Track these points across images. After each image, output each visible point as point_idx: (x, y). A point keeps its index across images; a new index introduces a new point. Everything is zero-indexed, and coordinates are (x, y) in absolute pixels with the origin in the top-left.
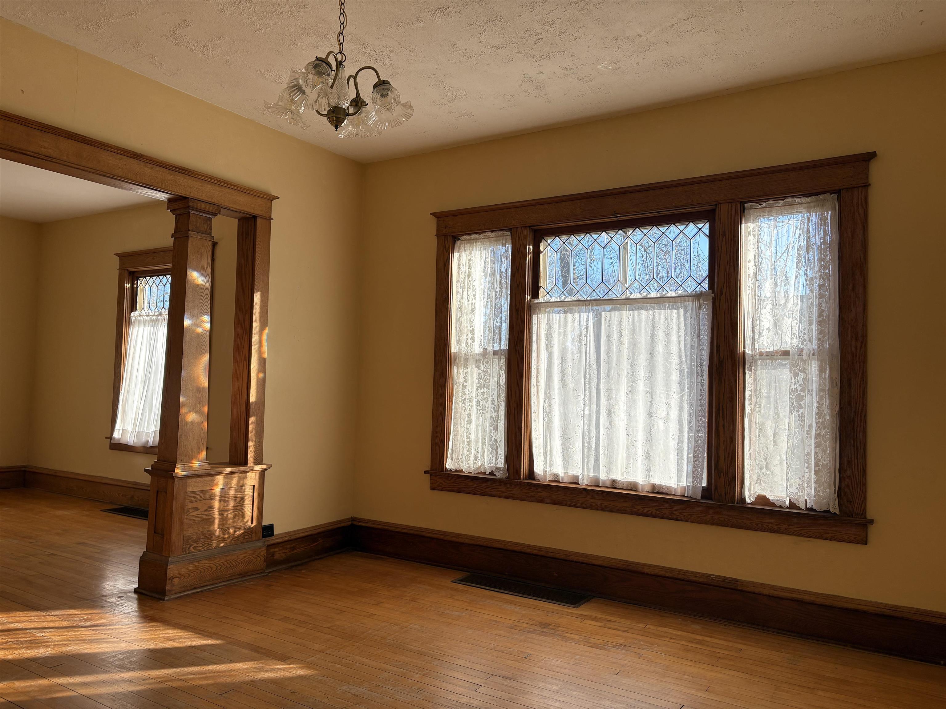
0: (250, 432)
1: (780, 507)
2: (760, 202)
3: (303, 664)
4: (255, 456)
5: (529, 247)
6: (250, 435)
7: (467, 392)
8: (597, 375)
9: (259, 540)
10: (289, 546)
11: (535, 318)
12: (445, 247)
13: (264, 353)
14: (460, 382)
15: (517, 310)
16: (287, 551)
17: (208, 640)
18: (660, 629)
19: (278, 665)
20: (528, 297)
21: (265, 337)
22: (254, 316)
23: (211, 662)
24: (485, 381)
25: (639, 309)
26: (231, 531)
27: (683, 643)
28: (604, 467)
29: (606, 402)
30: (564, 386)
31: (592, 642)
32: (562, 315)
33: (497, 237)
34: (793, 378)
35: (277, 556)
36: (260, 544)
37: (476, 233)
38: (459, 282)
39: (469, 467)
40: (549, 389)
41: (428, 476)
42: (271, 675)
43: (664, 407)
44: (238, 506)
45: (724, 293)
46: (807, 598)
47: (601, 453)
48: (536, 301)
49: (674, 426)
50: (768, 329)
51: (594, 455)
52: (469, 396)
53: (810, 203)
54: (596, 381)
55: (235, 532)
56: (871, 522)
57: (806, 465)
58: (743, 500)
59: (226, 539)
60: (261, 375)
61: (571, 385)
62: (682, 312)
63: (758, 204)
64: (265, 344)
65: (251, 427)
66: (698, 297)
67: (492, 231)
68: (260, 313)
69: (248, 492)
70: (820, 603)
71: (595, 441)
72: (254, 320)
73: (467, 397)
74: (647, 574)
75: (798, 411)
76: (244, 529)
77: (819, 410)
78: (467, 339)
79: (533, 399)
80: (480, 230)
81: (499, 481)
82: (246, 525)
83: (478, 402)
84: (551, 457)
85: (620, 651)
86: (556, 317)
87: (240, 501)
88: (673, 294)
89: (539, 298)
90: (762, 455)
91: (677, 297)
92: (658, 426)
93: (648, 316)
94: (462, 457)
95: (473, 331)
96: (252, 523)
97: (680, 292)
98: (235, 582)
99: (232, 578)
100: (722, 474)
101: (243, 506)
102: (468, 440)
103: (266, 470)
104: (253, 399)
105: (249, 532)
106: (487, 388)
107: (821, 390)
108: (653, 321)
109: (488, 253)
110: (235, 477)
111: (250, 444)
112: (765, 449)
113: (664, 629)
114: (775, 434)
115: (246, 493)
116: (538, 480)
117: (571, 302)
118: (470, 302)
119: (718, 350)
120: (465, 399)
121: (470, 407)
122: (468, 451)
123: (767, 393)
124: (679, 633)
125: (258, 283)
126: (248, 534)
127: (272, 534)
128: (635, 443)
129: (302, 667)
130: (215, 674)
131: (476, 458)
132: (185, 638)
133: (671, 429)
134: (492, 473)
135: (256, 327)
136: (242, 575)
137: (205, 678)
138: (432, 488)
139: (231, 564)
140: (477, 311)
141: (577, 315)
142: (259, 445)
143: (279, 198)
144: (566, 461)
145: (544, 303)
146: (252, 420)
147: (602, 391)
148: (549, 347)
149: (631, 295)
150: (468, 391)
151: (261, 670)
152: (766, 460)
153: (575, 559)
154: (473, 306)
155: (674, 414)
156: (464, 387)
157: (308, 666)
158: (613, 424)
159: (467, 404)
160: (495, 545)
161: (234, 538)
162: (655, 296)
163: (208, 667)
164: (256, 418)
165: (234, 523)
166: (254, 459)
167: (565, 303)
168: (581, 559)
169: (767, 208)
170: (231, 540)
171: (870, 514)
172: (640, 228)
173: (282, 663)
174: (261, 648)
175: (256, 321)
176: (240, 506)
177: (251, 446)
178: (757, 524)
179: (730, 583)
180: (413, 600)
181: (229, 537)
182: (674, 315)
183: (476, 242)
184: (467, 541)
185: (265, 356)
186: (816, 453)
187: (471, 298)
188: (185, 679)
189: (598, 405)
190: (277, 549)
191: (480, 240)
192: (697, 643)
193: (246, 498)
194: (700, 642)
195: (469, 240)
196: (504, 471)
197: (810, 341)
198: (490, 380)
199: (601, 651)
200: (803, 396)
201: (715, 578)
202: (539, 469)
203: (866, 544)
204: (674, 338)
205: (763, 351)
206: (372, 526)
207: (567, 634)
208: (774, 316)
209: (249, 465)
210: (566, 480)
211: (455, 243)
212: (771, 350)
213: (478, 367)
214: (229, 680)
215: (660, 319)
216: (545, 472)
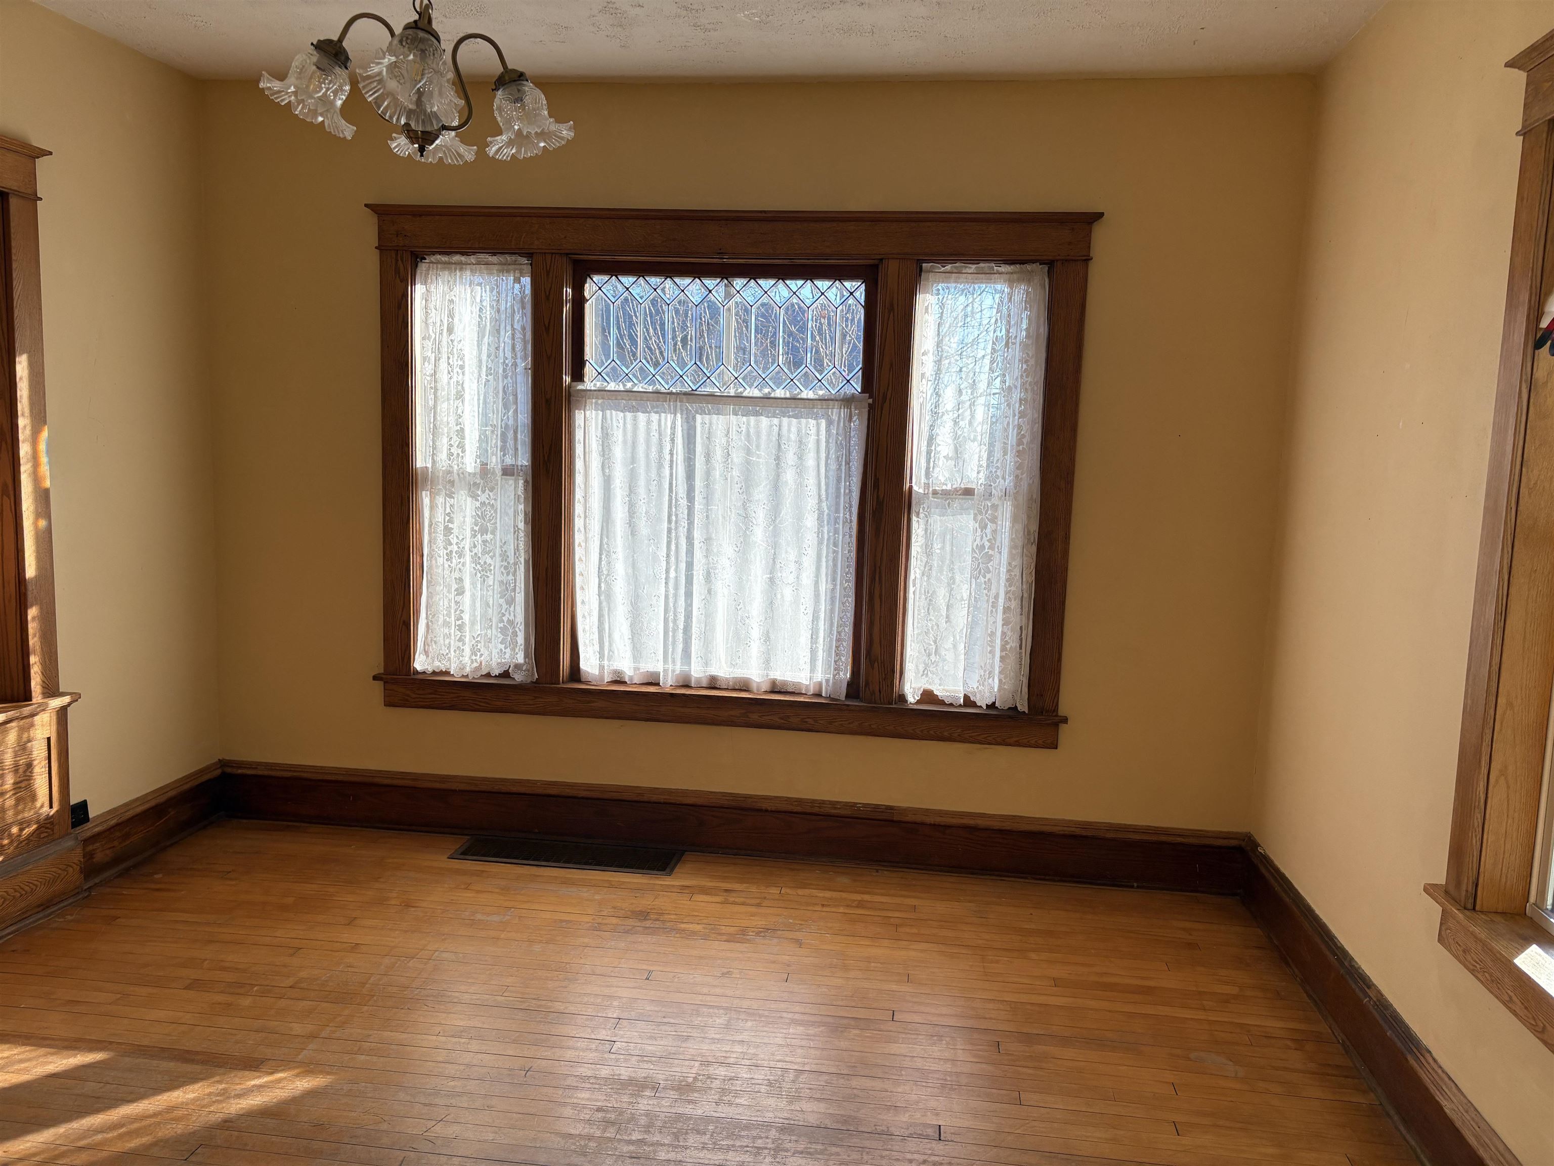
0: (30, 637)
1: (951, 705)
2: (944, 262)
3: (295, 1068)
4: (44, 682)
5: (566, 291)
6: (31, 643)
7: (454, 541)
8: (688, 515)
9: (68, 834)
10: (118, 834)
11: (579, 417)
12: (397, 271)
13: (45, 478)
14: (438, 522)
15: (547, 401)
16: (116, 843)
17: (75, 1056)
18: (800, 892)
19: (250, 1080)
20: (567, 379)
21: (42, 447)
22: (19, 404)
23: (117, 1100)
24: (490, 520)
25: (757, 414)
26: (15, 830)
27: (841, 910)
28: (699, 659)
29: (704, 561)
30: (633, 533)
31: (724, 932)
32: (629, 415)
33: (501, 264)
34: (979, 530)
35: (99, 857)
36: (69, 843)
37: (463, 254)
38: (429, 339)
39: (463, 668)
40: (607, 537)
41: (379, 685)
42: (252, 1102)
43: (793, 567)
44: (21, 782)
45: (888, 401)
46: (981, 823)
47: (693, 637)
48: (580, 387)
49: (807, 594)
50: (947, 457)
51: (681, 639)
52: (459, 547)
53: (1012, 273)
54: (686, 525)
55: (21, 830)
56: (1065, 720)
57: (989, 649)
58: (902, 698)
59: (6, 847)
60: (42, 523)
61: (644, 529)
62: (823, 423)
63: (939, 266)
64: (44, 459)
65: (33, 627)
66: (847, 401)
67: (494, 254)
68: (31, 398)
69: (38, 751)
70: (997, 828)
71: (683, 619)
72: (19, 413)
73: (455, 548)
74: (767, 811)
75: (985, 577)
76: (38, 822)
77: (1010, 575)
78: (451, 445)
79: (579, 552)
80: (470, 248)
81: (520, 688)
82: (41, 814)
83: (476, 559)
84: (610, 645)
85: (770, 940)
86: (618, 419)
87: (25, 772)
88: (811, 395)
89: (584, 381)
90: (931, 635)
91: (816, 400)
92: (782, 596)
93: (771, 426)
94: (450, 651)
95: (461, 433)
96: (51, 807)
97: (821, 393)
98: (34, 922)
99: (27, 915)
100: (876, 663)
101: (32, 779)
102: (459, 622)
103: (69, 704)
104: (30, 571)
105: (47, 826)
106: (493, 533)
107: (1013, 547)
108: (779, 434)
109: (485, 291)
110: (12, 728)
111: (33, 659)
112: (935, 627)
113: (807, 892)
114: (948, 607)
115: (35, 753)
116: (587, 683)
117: (643, 394)
118: (455, 379)
119: (876, 486)
120: (451, 552)
121: (460, 566)
122: (460, 640)
123: (940, 549)
124: (828, 894)
125: (21, 337)
126: (47, 828)
127: (86, 819)
128: (747, 621)
129: (299, 1073)
130: (144, 1123)
131: (474, 652)
132: (21, 1061)
133: (802, 600)
134: (506, 674)
135: (25, 427)
136: (44, 905)
137: (131, 1134)
138: (389, 703)
139: (21, 890)
140: (467, 396)
141: (655, 417)
142: (50, 660)
143: (51, 153)
144: (637, 653)
145: (595, 391)
146: (32, 612)
147: (696, 542)
148: (606, 465)
149: (744, 391)
150: (455, 538)
151: (225, 1095)
152: (935, 642)
153: (655, 798)
154: (460, 387)
155: (807, 578)
156: (448, 531)
157: (309, 1068)
158: (712, 593)
159: (454, 561)
160: (514, 789)
161: (21, 842)
162: (783, 396)
163: (117, 1110)
164: (41, 608)
165: (17, 814)
166: (43, 687)
167: (634, 394)
168: (662, 798)
169: (953, 273)
170: (17, 847)
171: (1063, 710)
172: (757, 280)
173: (258, 1074)
174: (197, 1053)
175: (23, 415)
176: (27, 780)
177: (35, 663)
178: (922, 731)
179: (882, 812)
180: (408, 905)
181: (11, 842)
182: (811, 428)
183: (461, 269)
184: (462, 787)
185: (47, 484)
186: (1003, 634)
187: (455, 371)
188: (88, 1144)
189: (690, 565)
190: (98, 844)
191: (468, 266)
192: (857, 907)
193: (35, 763)
194: (861, 905)
195: (445, 263)
196: (528, 671)
197: (1004, 478)
198: (496, 518)
199: (745, 945)
200: (992, 556)
201: (862, 807)
202: (589, 664)
203: (1056, 748)
204: (810, 462)
205: (937, 488)
206: (266, 773)
207: (683, 926)
208: (955, 438)
209: (34, 701)
210: (636, 681)
211: (417, 266)
212: (949, 487)
213: (475, 497)
214: (180, 1128)
215: (789, 431)
216: (602, 668)
